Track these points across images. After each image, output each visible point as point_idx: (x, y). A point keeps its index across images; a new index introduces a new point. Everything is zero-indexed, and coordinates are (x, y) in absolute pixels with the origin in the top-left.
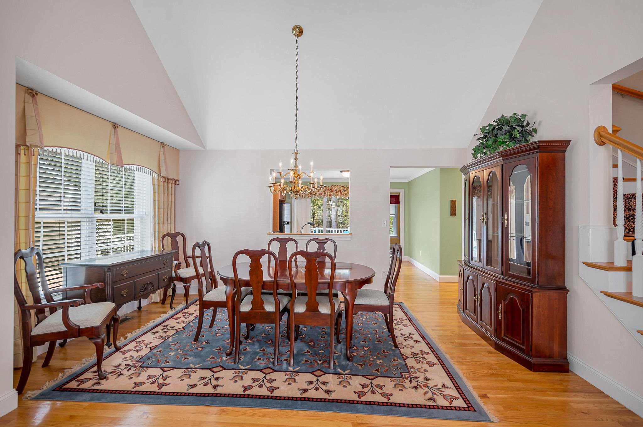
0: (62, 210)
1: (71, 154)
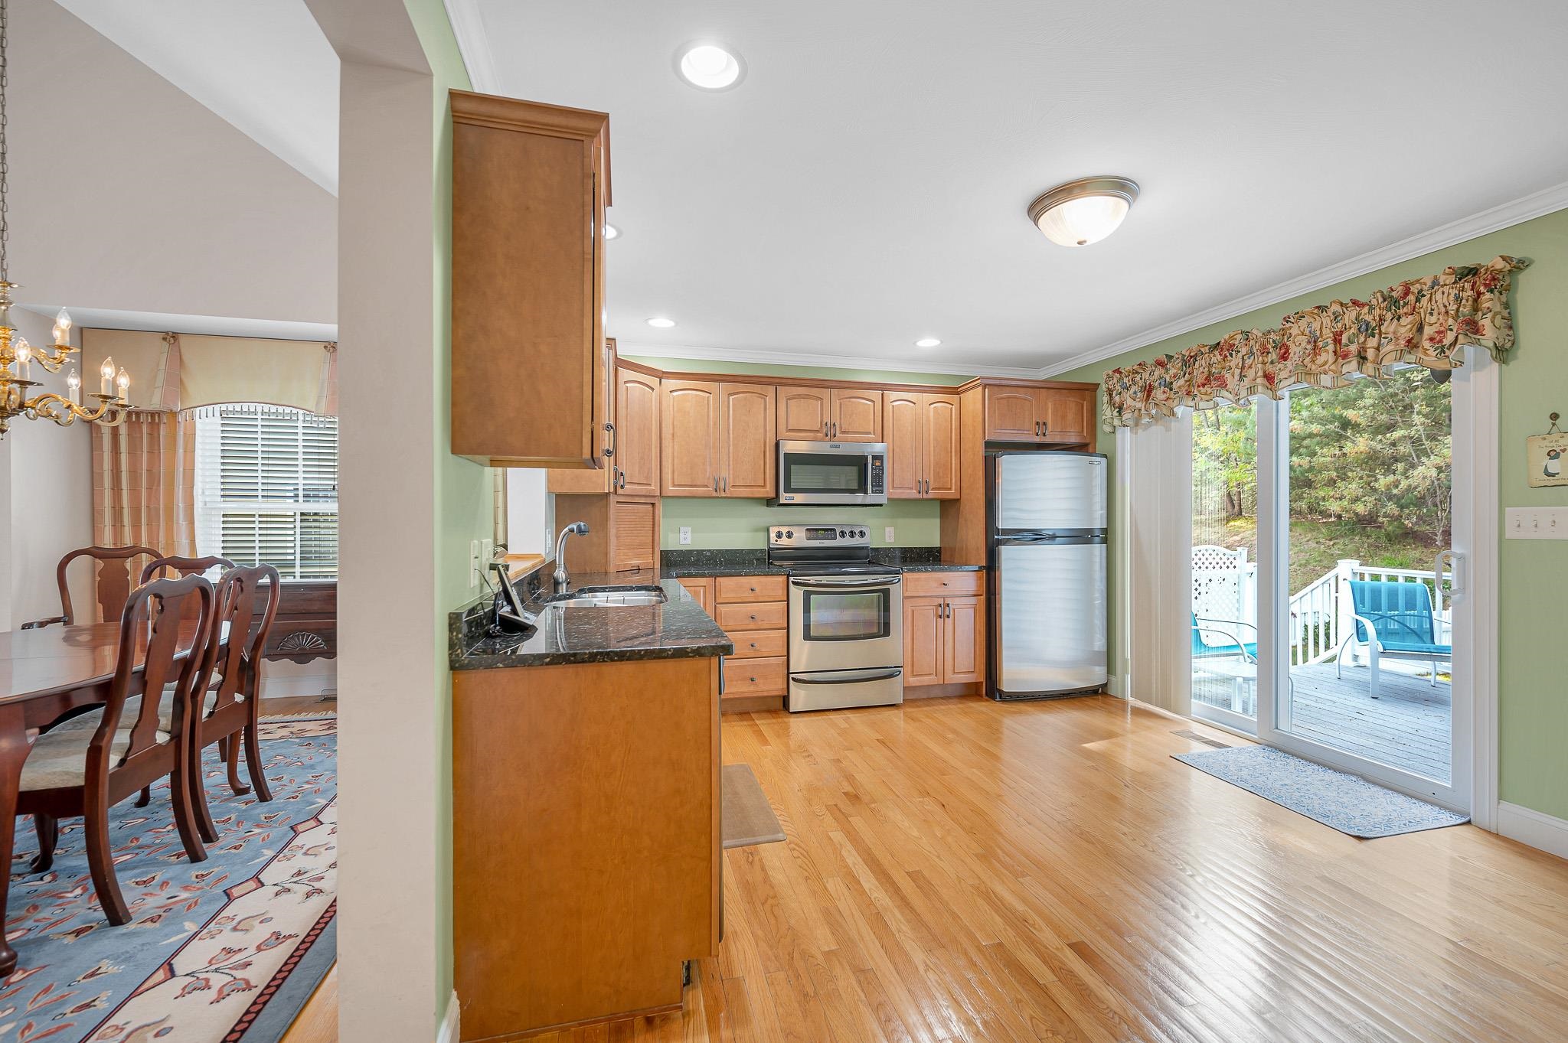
0: (260, 497)
1: (252, 410)
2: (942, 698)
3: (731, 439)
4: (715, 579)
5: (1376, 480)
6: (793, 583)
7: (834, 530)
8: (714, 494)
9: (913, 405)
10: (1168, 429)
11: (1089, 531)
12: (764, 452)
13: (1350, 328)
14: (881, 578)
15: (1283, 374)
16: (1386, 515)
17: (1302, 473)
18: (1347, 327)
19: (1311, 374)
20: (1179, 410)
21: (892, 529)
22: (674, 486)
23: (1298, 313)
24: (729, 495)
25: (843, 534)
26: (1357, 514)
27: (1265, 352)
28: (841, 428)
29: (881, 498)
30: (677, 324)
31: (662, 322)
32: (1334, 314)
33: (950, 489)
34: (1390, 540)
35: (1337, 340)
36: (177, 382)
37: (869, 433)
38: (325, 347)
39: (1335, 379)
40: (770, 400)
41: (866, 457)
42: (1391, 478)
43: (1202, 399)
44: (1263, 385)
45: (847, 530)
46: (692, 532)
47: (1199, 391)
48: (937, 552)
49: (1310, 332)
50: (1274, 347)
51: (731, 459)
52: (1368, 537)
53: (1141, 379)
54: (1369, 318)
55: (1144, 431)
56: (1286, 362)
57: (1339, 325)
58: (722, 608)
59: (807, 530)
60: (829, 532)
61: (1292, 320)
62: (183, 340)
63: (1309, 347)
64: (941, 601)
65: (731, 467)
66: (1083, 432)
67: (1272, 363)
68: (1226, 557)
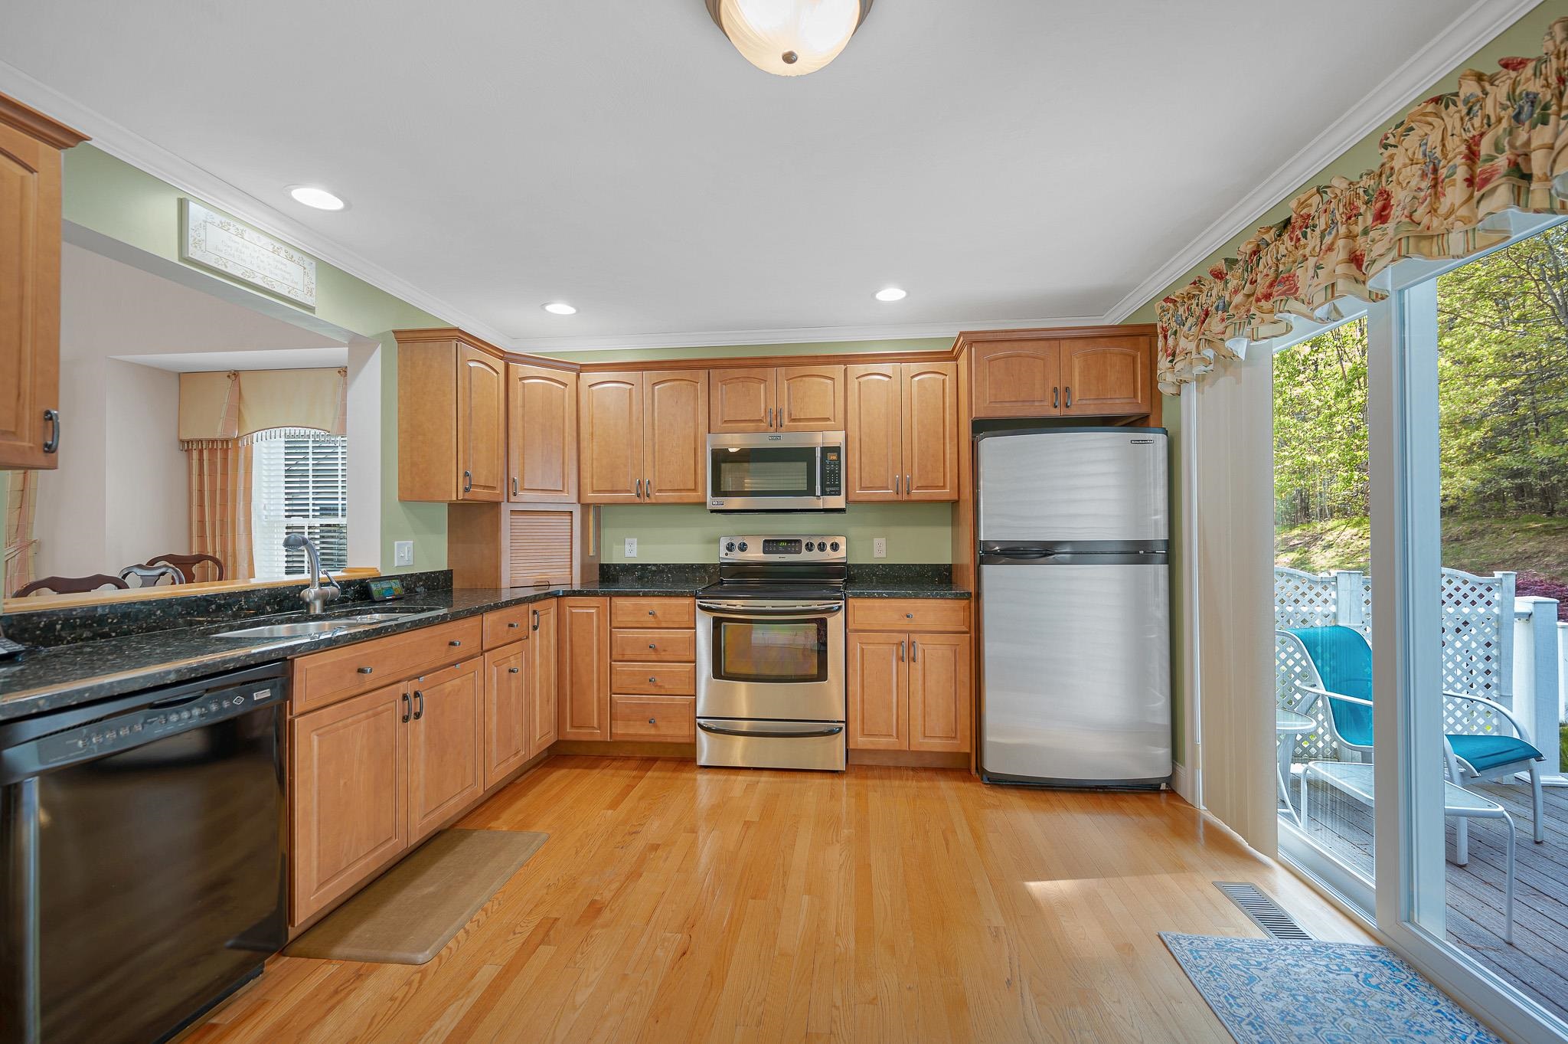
2: (914, 769)
3: (656, 436)
4: (610, 599)
6: (699, 606)
7: (799, 541)
8: (638, 500)
9: (886, 379)
10: (1239, 381)
11: (1144, 544)
12: (695, 449)
13: (1499, 120)
14: (815, 605)
15: (1378, 249)
18: (1493, 119)
19: (1432, 237)
20: (1240, 347)
21: (883, 540)
22: (593, 492)
23: (1402, 123)
24: (654, 501)
25: (809, 546)
27: (1352, 215)
28: (790, 415)
29: (838, 502)
30: (578, 311)
31: (560, 309)
32: (1466, 102)
33: (944, 487)
35: (1472, 156)
36: (237, 414)
37: (828, 419)
38: (339, 372)
39: (1470, 234)
40: (701, 387)
41: (813, 449)
43: (1263, 321)
44: (1346, 276)
45: (816, 542)
46: (638, 544)
47: (1260, 309)
48: (946, 570)
49: (1425, 155)
50: (1366, 203)
51: (657, 460)
53: (1198, 305)
54: (1535, 86)
55: (1211, 387)
56: (1385, 225)
57: (1477, 122)
58: (619, 634)
59: (765, 541)
60: (792, 544)
61: (1391, 141)
62: (243, 377)
63: (1424, 184)
64: (904, 637)
65: (657, 467)
66: (1135, 396)
67: (1366, 232)
68: (1469, 586)
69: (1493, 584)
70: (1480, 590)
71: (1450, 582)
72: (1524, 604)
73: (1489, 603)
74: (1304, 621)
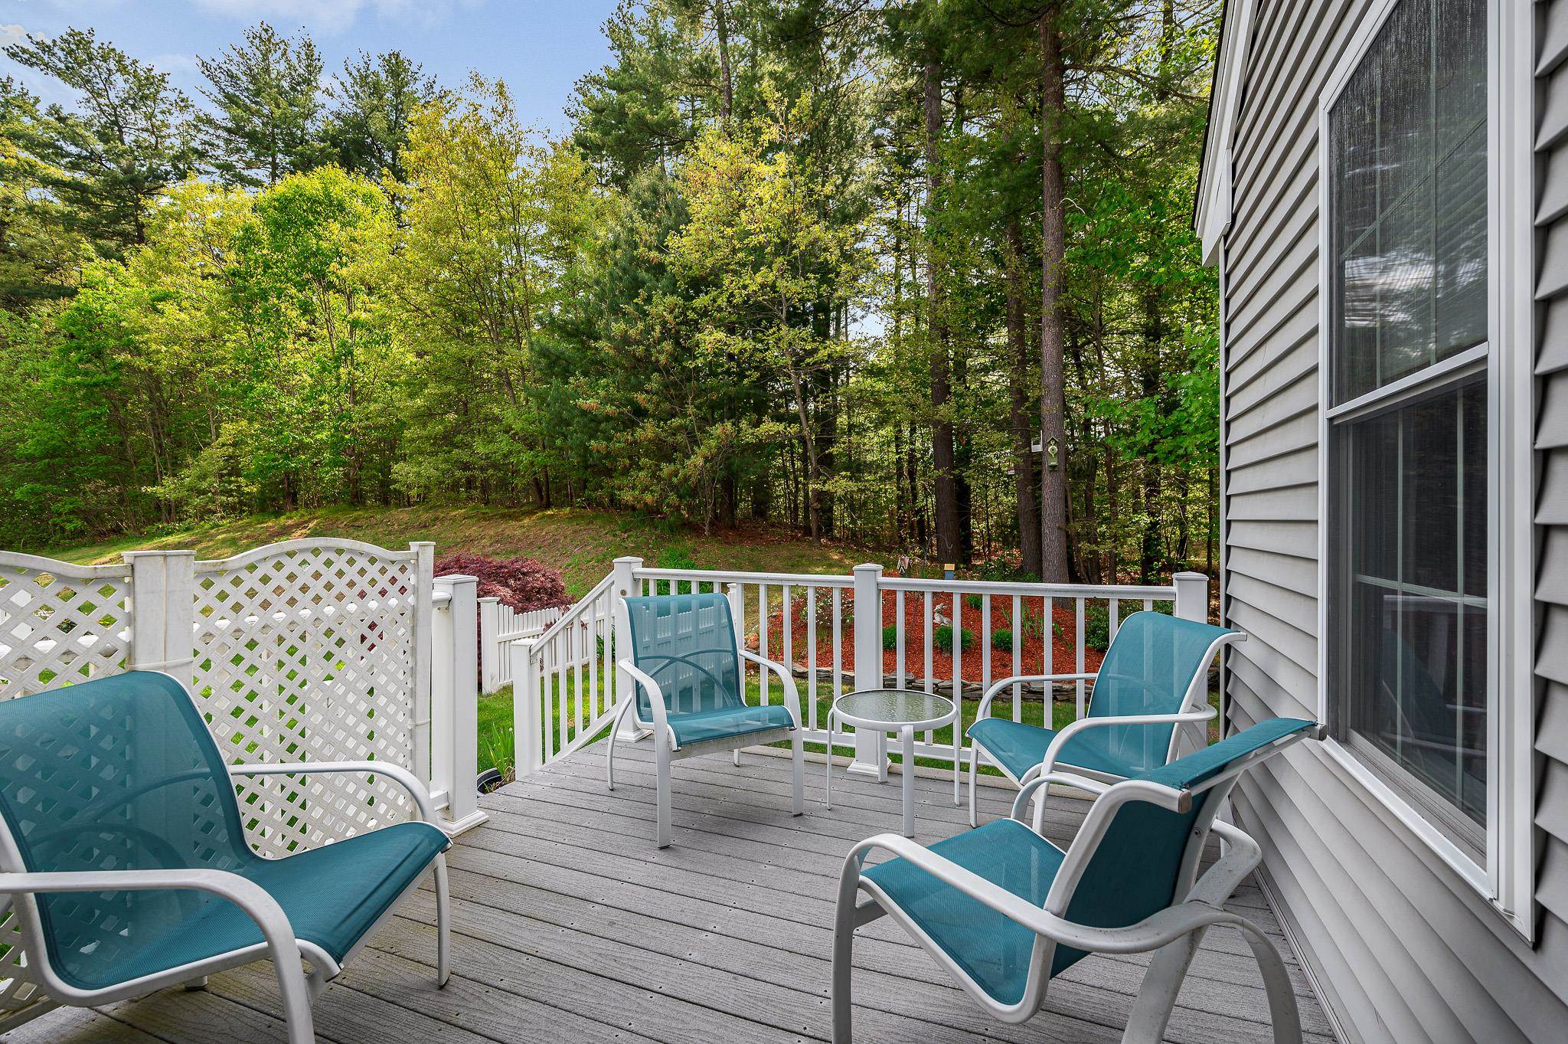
5: (661, 470)
16: (668, 506)
17: (600, 460)
26: (646, 504)
34: (672, 531)
42: (672, 467)
52: (656, 528)
68: (378, 566)
69: (408, 561)
70: (393, 571)
71: (351, 562)
72: (442, 588)
73: (403, 590)
74: (108, 654)
